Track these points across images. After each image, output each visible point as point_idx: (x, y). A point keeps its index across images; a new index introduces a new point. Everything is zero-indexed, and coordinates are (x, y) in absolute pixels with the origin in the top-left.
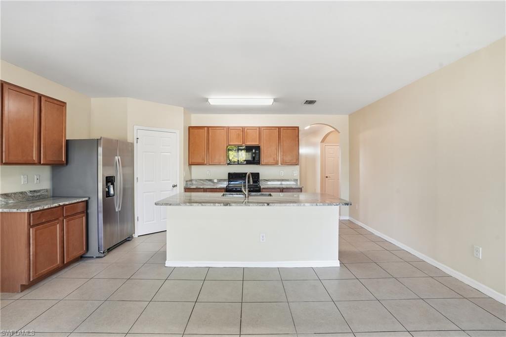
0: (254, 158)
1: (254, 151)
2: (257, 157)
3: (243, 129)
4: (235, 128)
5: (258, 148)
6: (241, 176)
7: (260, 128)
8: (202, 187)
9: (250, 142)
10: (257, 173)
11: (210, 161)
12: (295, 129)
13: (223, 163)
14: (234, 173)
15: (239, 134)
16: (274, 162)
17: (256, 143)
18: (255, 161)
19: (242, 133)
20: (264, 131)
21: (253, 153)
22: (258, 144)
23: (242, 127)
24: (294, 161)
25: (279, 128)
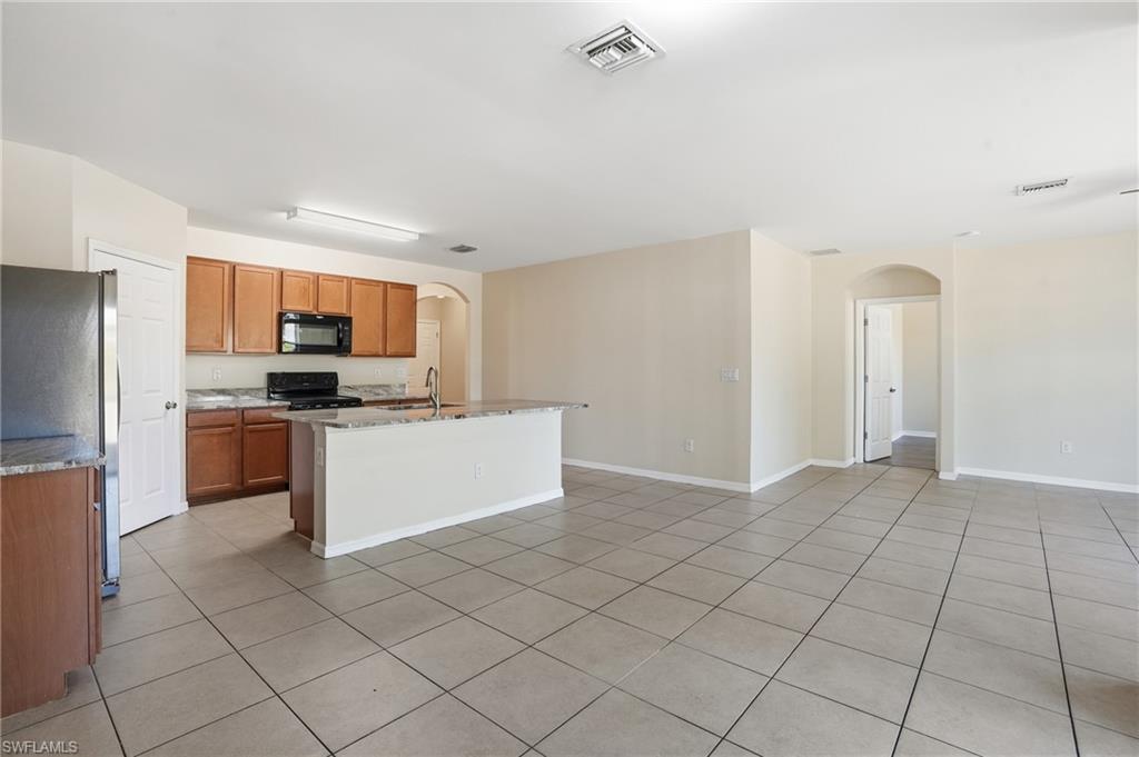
0: (340, 341)
1: (340, 326)
2: (346, 339)
3: (317, 278)
4: (298, 274)
5: (347, 321)
6: (299, 379)
7: (350, 280)
8: (232, 406)
9: (328, 307)
10: (331, 373)
11: (237, 343)
12: (412, 288)
13: (269, 350)
14: (284, 373)
15: (306, 289)
16: (374, 351)
17: (341, 310)
18: (342, 348)
19: (311, 286)
20: (356, 288)
21: (339, 331)
22: (344, 312)
23: (313, 274)
24: (408, 350)
25: (385, 283)
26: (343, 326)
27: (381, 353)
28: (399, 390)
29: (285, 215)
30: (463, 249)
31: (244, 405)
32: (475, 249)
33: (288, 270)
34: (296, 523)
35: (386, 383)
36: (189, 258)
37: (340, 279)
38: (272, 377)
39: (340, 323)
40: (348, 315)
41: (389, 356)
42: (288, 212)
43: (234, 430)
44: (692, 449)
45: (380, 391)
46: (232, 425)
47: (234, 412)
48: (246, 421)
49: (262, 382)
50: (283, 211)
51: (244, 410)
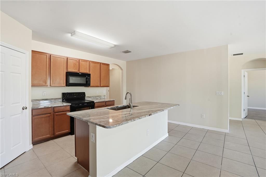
0: (87, 82)
2: (89, 81)
4: (72, 59)
5: (89, 75)
6: (73, 95)
7: (90, 61)
8: (50, 106)
9: (83, 71)
10: (83, 92)
11: (51, 83)
12: (108, 65)
13: (63, 85)
14: (68, 93)
15: (75, 64)
16: (97, 85)
17: (87, 71)
18: (87, 84)
19: (77, 63)
20: (91, 64)
21: (86, 79)
22: (88, 72)
23: (78, 59)
24: (107, 85)
25: (100, 63)
26: (88, 77)
27: (99, 86)
28: (103, 97)
29: (70, 34)
30: (127, 52)
31: (54, 106)
32: (131, 52)
33: (69, 58)
34: (78, 159)
35: (99, 95)
36: (32, 51)
37: (86, 61)
38: (64, 94)
39: (87, 76)
40: (89, 73)
41: (101, 87)
42: (71, 34)
43: (51, 115)
44: (204, 117)
45: (98, 98)
46: (50, 113)
47: (51, 109)
48: (55, 112)
49: (60, 96)
50: (69, 33)
51: (54, 107)
